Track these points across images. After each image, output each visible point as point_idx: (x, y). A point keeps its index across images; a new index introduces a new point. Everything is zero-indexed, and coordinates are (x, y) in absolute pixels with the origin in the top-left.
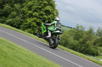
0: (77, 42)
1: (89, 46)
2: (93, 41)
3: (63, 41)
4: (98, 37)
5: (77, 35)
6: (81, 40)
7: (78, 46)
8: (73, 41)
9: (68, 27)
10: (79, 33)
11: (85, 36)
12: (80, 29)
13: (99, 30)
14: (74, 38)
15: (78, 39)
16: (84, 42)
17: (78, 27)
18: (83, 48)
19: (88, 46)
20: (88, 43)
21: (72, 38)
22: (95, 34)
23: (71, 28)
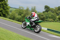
0: (20, 16)
3: (12, 17)
5: (20, 12)
6: (23, 15)
7: (21, 19)
8: (18, 16)
9: (14, 8)
10: (21, 11)
11: (24, 12)
12: (21, 8)
13: (32, 9)
14: (18, 14)
16: (24, 17)
22: (30, 11)
23: (16, 8)
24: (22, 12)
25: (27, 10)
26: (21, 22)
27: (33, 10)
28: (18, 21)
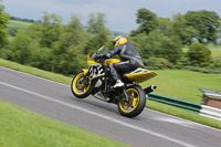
0: (48, 50)
1: (75, 56)
2: (82, 45)
3: (18, 52)
4: (93, 36)
5: (47, 35)
6: (56, 45)
7: (51, 59)
8: (39, 50)
9: (25, 20)
10: (50, 31)
11: (63, 36)
12: (51, 21)
14: (41, 43)
15: (49, 45)
16: (62, 51)
17: (46, 18)
18: (62, 62)
19: (72, 56)
20: (71, 49)
21: (38, 44)
22: (86, 30)
23: (32, 21)
24: (54, 33)
25: (74, 26)
26: (50, 70)
27: (94, 26)
28: (40, 67)
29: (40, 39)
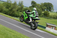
24: (10, 5)
25: (15, 4)
26: (8, 15)
27: (20, 4)
28: (5, 14)
29: (6, 7)
